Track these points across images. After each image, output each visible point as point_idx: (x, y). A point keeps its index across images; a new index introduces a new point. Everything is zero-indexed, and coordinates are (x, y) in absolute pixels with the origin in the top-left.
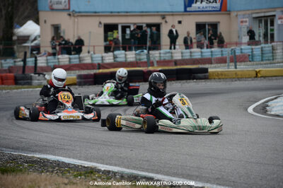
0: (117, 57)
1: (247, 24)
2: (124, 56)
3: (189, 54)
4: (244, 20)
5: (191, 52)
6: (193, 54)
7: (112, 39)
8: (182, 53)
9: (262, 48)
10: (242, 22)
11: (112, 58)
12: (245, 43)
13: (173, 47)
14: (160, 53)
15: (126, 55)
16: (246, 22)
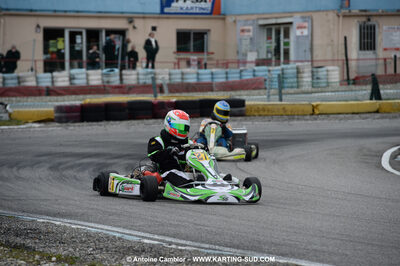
0: (74, 79)
1: (251, 34)
2: (84, 76)
3: (180, 76)
4: (246, 28)
5: (183, 74)
6: (185, 76)
7: (55, 50)
8: (170, 74)
9: (283, 70)
10: (243, 31)
11: (67, 79)
12: (252, 62)
13: (150, 65)
14: (138, 74)
15: (87, 75)
16: (249, 31)
